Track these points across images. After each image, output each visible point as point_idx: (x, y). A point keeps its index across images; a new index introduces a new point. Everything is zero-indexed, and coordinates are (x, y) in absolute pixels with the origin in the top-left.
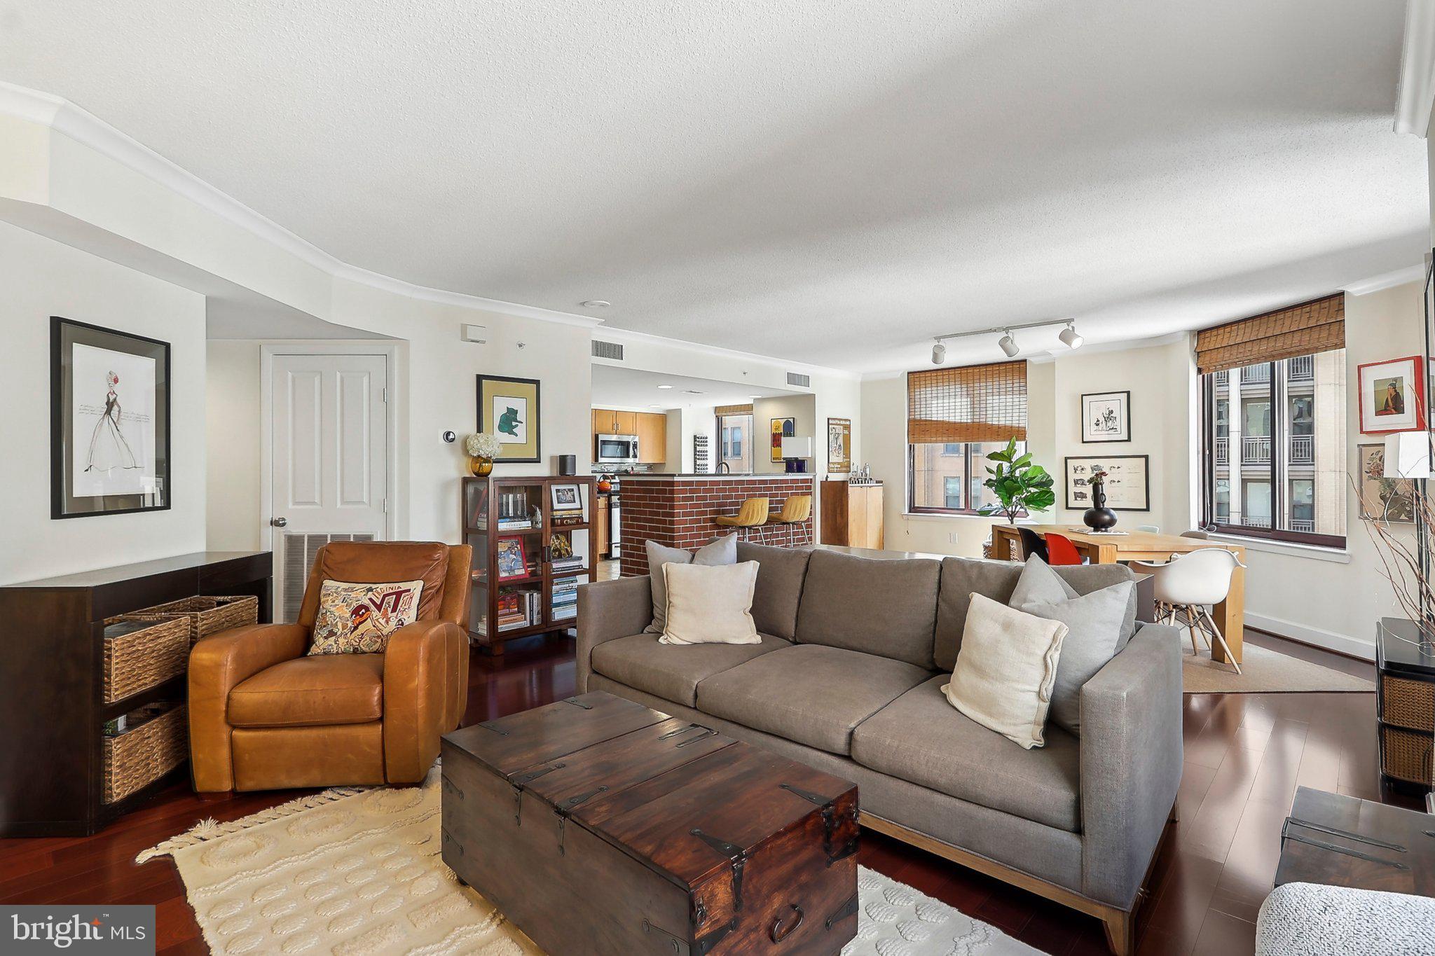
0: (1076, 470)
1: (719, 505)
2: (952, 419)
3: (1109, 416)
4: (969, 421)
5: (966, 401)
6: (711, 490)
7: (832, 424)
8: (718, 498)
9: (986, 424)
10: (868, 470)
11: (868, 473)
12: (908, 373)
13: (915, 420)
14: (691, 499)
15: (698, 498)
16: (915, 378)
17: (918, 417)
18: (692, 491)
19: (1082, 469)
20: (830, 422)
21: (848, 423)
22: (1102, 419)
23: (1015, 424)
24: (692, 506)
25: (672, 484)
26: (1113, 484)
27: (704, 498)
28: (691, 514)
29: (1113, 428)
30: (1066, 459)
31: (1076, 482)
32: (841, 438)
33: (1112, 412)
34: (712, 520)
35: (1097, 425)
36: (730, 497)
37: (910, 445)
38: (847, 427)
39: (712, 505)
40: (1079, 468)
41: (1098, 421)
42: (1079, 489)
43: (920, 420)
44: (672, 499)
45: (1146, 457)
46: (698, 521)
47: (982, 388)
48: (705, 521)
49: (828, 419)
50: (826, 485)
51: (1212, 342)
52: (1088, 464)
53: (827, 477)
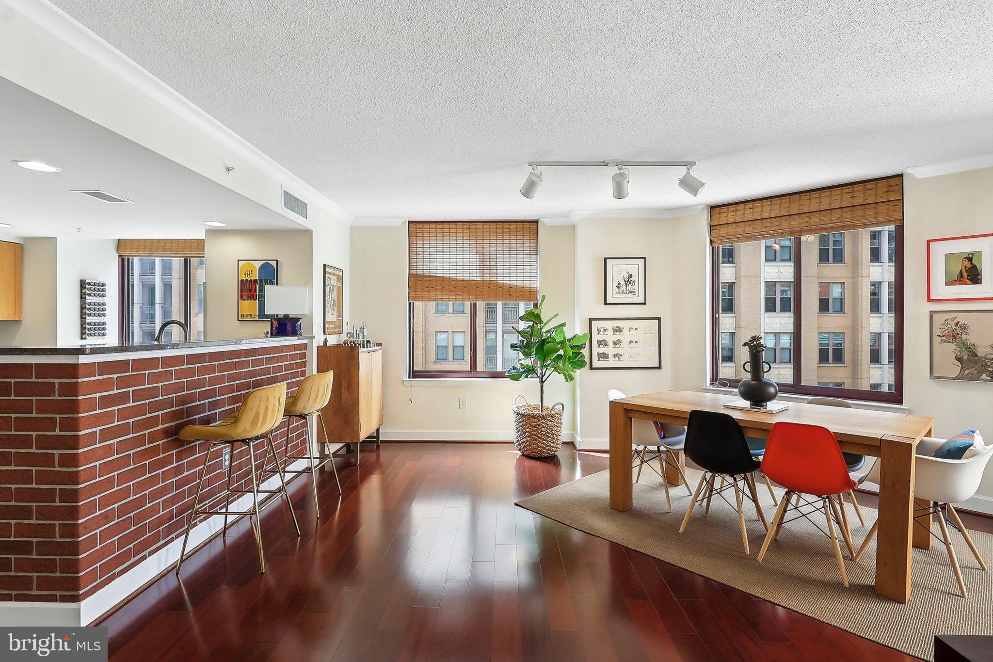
0: (599, 331)
2: (460, 276)
3: (629, 280)
4: (478, 279)
5: (475, 257)
7: (329, 273)
9: (496, 284)
10: (365, 330)
11: (365, 334)
12: (409, 223)
13: (417, 276)
16: (417, 229)
17: (420, 272)
19: (605, 330)
20: (327, 269)
21: (340, 273)
22: (623, 282)
23: (527, 284)
26: (632, 345)
29: (632, 292)
30: (591, 320)
31: (600, 343)
32: (335, 291)
33: (631, 276)
35: (619, 287)
37: (410, 303)
38: (340, 279)
40: (602, 330)
41: (619, 284)
43: (423, 276)
45: (659, 319)
47: (493, 244)
49: (325, 266)
50: (324, 351)
52: (609, 325)
53: (326, 341)
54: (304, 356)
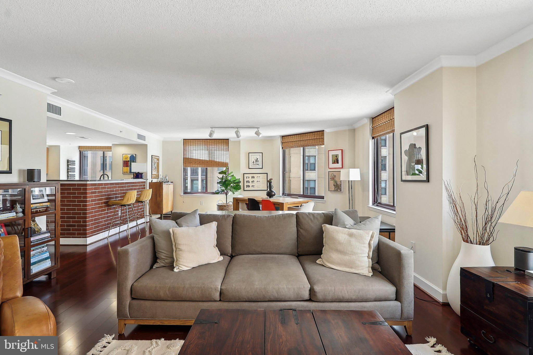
0: (246, 178)
1: (109, 195)
2: (201, 159)
3: (257, 160)
4: (208, 159)
5: (207, 152)
6: (105, 188)
7: (153, 158)
8: (108, 191)
9: (214, 161)
10: (167, 177)
12: (184, 139)
13: (186, 158)
14: (95, 192)
15: (99, 192)
16: (186, 142)
17: (187, 157)
18: (95, 189)
19: (249, 177)
20: (153, 157)
21: (158, 158)
22: (255, 161)
23: (225, 161)
24: (95, 196)
25: (86, 185)
26: (258, 182)
27: (101, 192)
28: (95, 200)
29: (258, 164)
30: (244, 174)
31: (247, 182)
32: (156, 164)
33: (257, 159)
34: (105, 203)
35: (253, 163)
36: (113, 191)
37: (184, 168)
38: (158, 160)
39: (105, 195)
40: (248, 177)
41: (254, 162)
42: (248, 184)
43: (188, 158)
44: (86, 193)
45: (267, 174)
46: (98, 204)
47: (212, 147)
48: (102, 203)
49: (152, 156)
50: (152, 185)
51: (286, 140)
52: (250, 175)
53: (152, 181)
54: (144, 185)
